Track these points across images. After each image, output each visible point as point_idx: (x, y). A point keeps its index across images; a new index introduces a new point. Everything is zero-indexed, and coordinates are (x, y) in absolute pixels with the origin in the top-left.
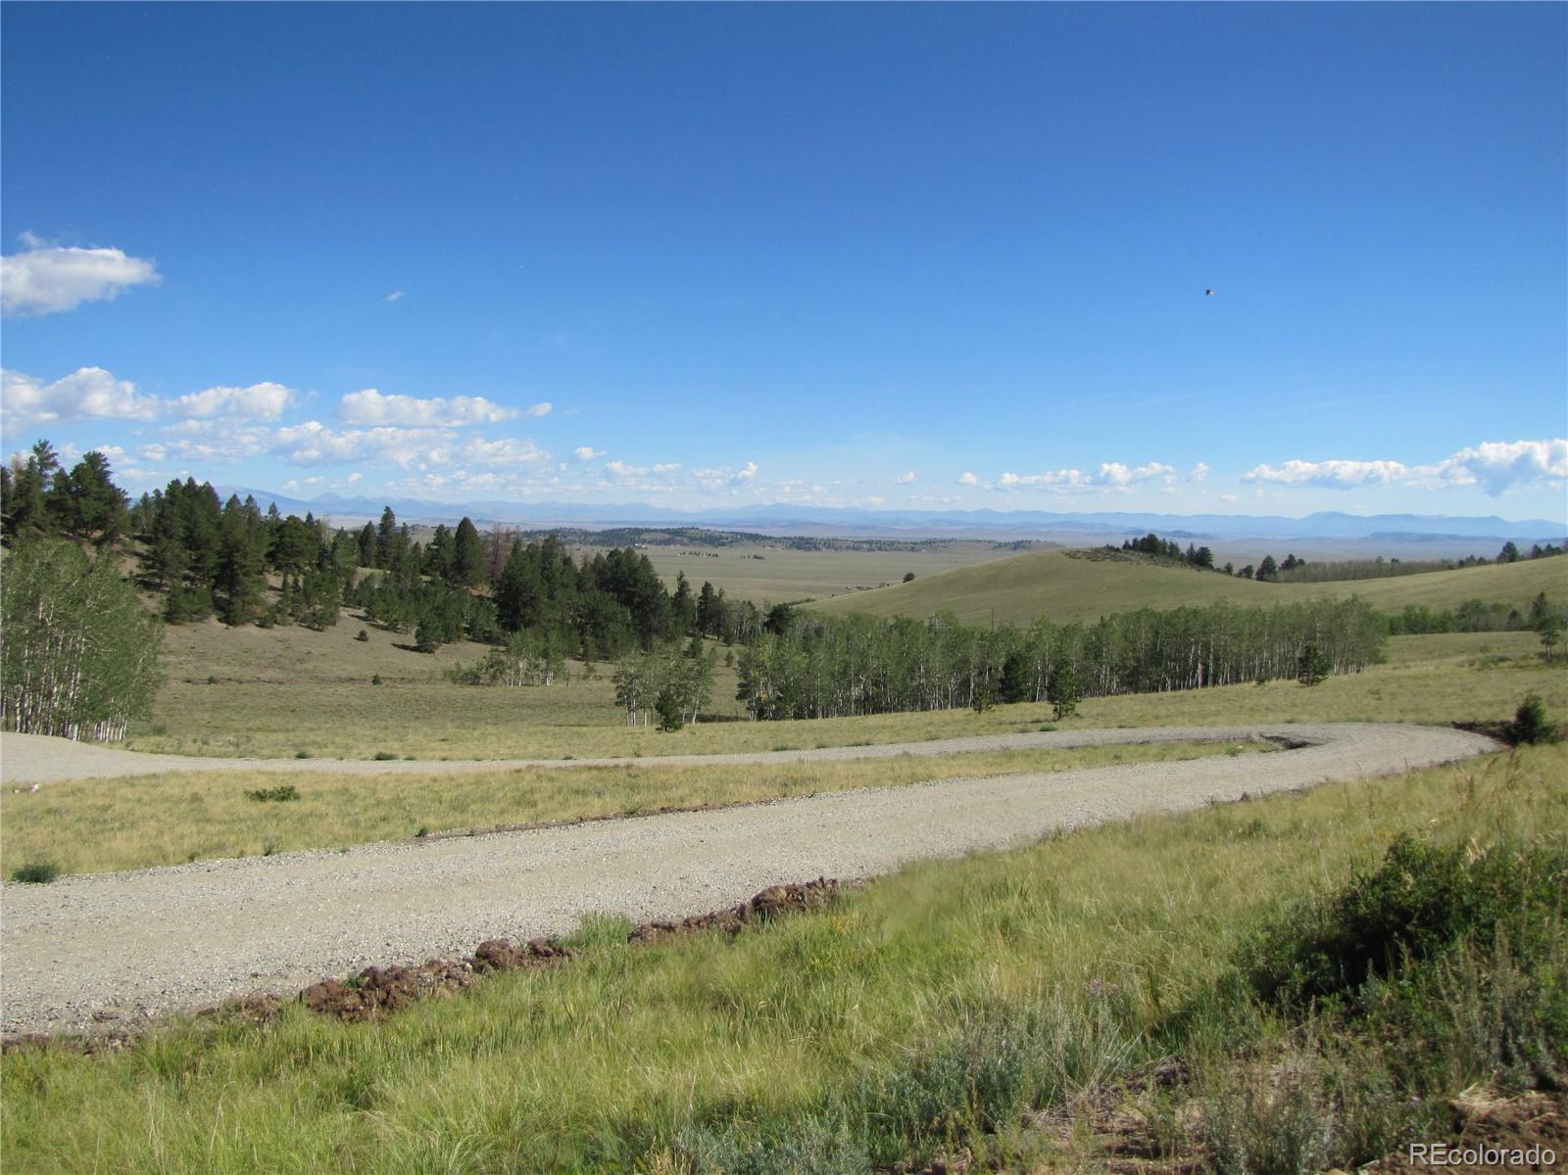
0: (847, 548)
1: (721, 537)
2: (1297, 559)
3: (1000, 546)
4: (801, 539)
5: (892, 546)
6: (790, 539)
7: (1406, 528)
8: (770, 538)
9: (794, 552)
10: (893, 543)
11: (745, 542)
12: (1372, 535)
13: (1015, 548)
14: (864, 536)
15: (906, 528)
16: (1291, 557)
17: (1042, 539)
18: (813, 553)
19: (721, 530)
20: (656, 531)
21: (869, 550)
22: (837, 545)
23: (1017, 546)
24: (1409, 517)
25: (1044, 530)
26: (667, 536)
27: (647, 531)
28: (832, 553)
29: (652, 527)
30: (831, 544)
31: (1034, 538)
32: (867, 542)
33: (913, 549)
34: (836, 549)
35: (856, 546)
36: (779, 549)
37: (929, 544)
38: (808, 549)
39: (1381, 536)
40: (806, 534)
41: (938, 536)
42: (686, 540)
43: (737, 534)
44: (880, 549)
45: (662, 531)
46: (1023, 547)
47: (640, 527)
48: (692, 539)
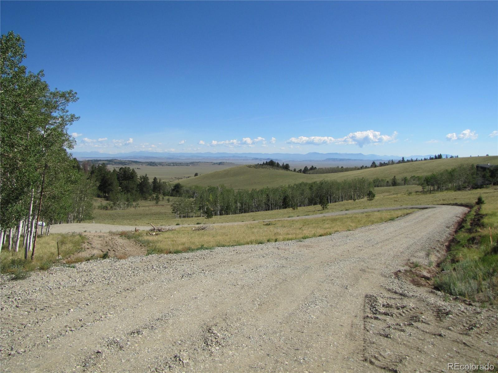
0: (166, 165)
1: (125, 162)
2: (314, 167)
3: (214, 164)
4: (151, 162)
5: (180, 164)
6: (148, 162)
7: (335, 157)
8: (141, 162)
9: (149, 167)
10: (181, 163)
11: (133, 164)
12: (326, 159)
13: (219, 165)
14: (170, 161)
15: (184, 158)
16: (312, 166)
17: (228, 161)
18: (155, 167)
19: (125, 160)
20: (103, 160)
21: (173, 166)
22: (163, 164)
23: (220, 164)
24: (336, 154)
25: (227, 158)
26: (107, 162)
27: (100, 160)
28: (161, 166)
29: (102, 159)
30: (161, 164)
31: (225, 161)
32: (173, 163)
33: (187, 165)
34: (163, 166)
35: (169, 165)
36: (144, 166)
37: (193, 163)
38: (153, 166)
39: (329, 159)
40: (153, 161)
41: (194, 161)
42: (113, 163)
43: (130, 161)
44: (177, 165)
45: (105, 160)
46: (222, 164)
47: (98, 159)
48: (115, 163)
